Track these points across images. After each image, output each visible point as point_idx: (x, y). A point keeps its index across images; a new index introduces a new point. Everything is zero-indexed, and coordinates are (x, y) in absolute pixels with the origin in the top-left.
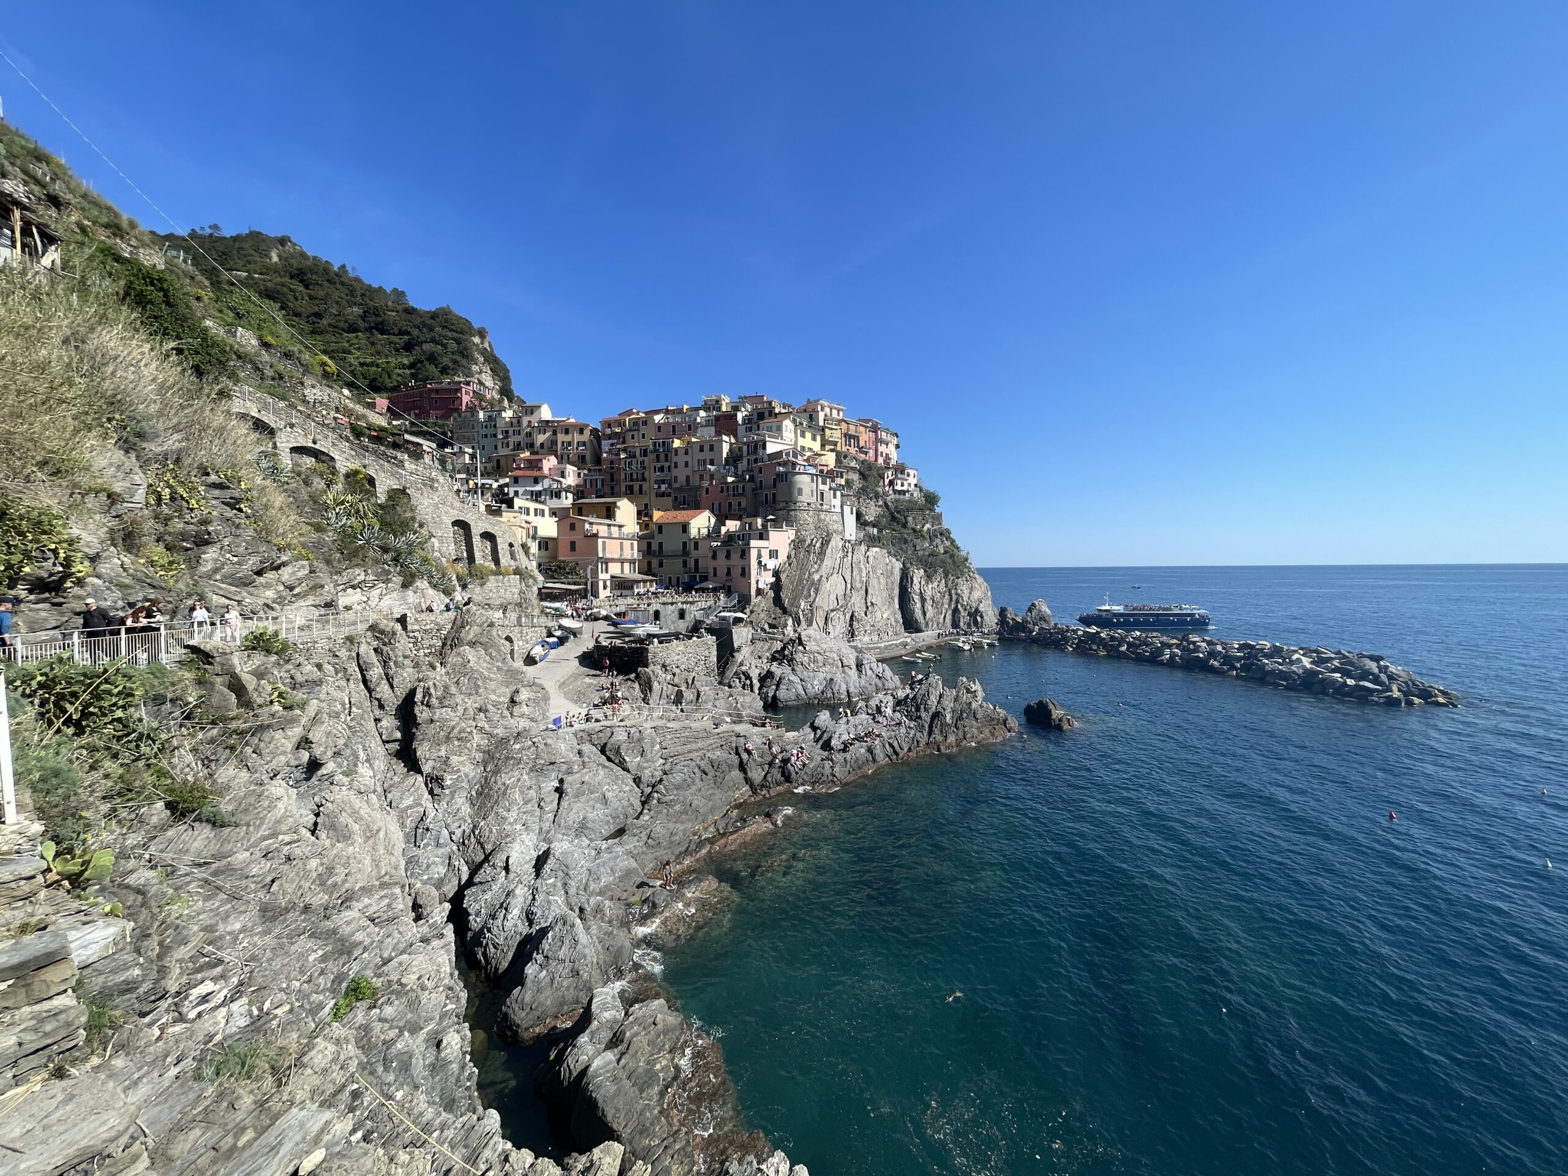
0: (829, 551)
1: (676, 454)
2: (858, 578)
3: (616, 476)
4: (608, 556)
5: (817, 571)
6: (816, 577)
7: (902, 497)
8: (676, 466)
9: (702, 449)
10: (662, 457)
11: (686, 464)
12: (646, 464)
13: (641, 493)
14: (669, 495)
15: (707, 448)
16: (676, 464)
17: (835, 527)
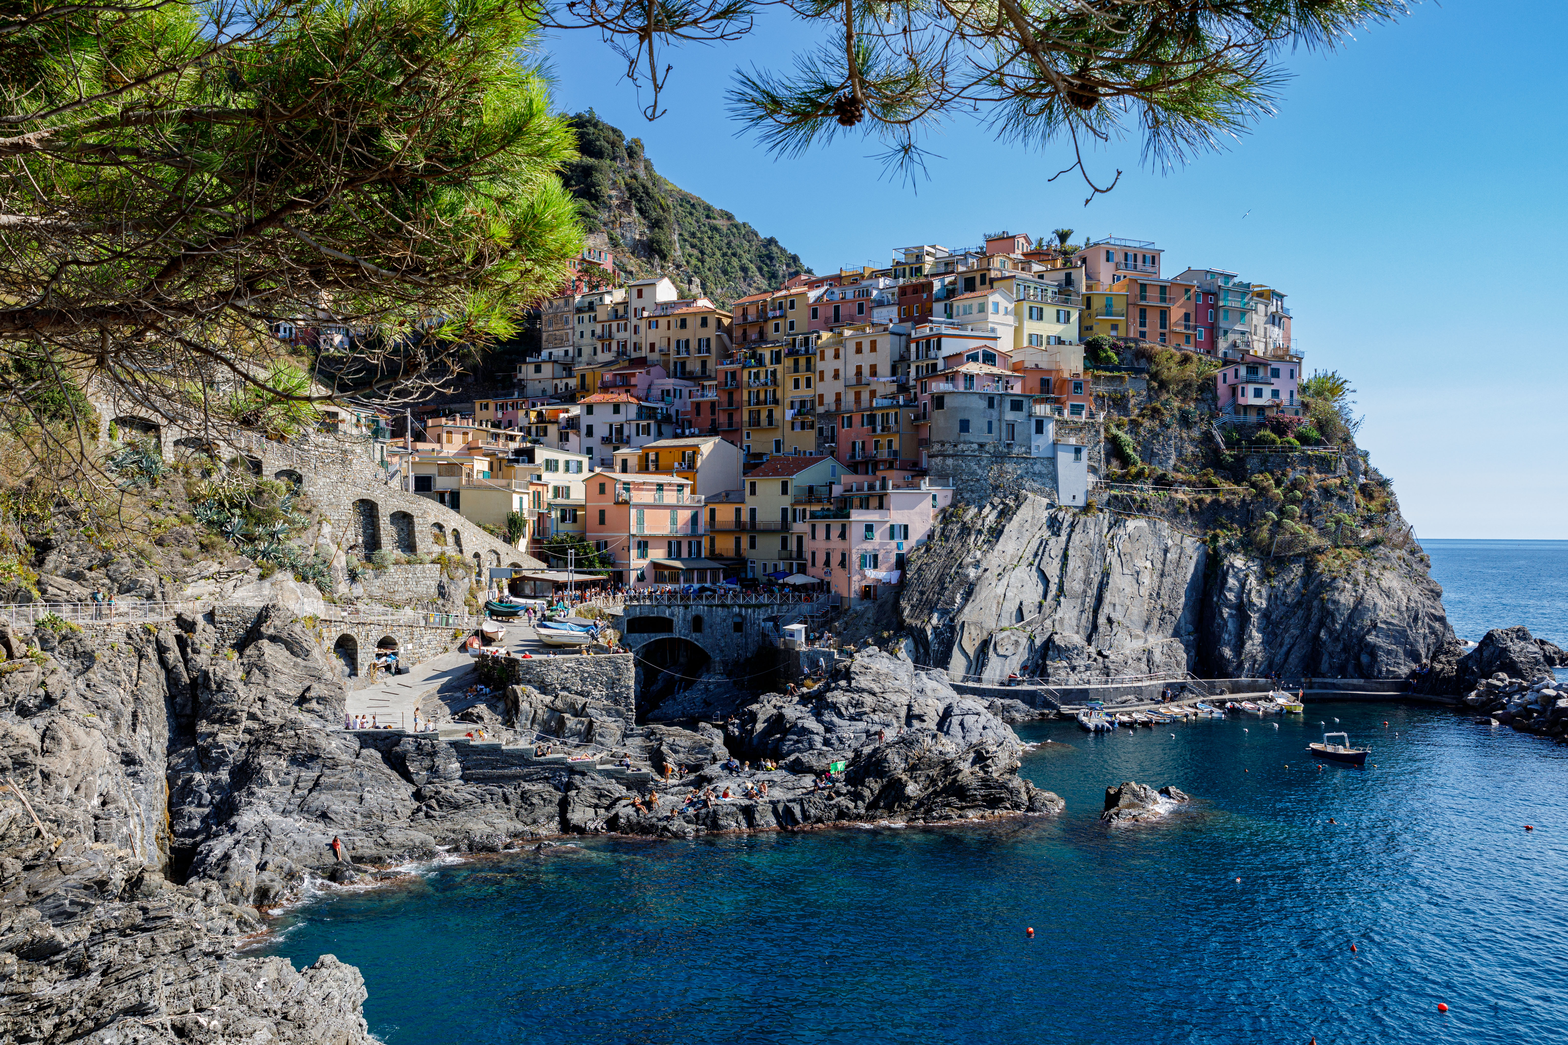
0: (1012, 528)
1: (822, 358)
2: (1080, 574)
3: (736, 397)
4: (646, 532)
5: (979, 562)
6: (973, 573)
7: (1251, 418)
8: (822, 379)
9: (859, 350)
10: (802, 362)
11: (836, 376)
12: (779, 376)
13: (770, 423)
14: (812, 427)
15: (866, 347)
16: (822, 373)
17: (1037, 484)
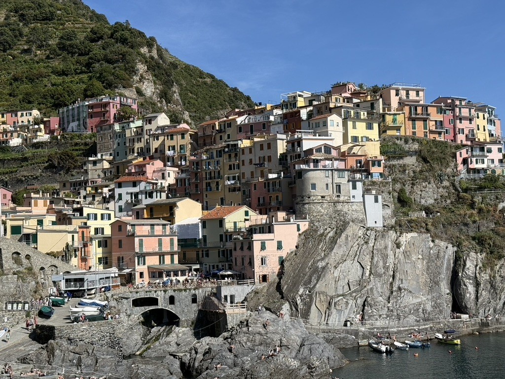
0: (341, 240)
2: (381, 264)
3: (199, 175)
4: (145, 250)
5: (323, 259)
6: (321, 264)
7: (476, 175)
9: (262, 148)
12: (221, 164)
15: (265, 147)
17: (354, 217)
